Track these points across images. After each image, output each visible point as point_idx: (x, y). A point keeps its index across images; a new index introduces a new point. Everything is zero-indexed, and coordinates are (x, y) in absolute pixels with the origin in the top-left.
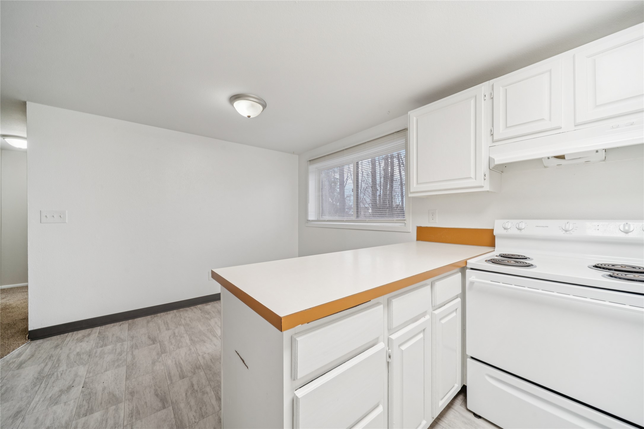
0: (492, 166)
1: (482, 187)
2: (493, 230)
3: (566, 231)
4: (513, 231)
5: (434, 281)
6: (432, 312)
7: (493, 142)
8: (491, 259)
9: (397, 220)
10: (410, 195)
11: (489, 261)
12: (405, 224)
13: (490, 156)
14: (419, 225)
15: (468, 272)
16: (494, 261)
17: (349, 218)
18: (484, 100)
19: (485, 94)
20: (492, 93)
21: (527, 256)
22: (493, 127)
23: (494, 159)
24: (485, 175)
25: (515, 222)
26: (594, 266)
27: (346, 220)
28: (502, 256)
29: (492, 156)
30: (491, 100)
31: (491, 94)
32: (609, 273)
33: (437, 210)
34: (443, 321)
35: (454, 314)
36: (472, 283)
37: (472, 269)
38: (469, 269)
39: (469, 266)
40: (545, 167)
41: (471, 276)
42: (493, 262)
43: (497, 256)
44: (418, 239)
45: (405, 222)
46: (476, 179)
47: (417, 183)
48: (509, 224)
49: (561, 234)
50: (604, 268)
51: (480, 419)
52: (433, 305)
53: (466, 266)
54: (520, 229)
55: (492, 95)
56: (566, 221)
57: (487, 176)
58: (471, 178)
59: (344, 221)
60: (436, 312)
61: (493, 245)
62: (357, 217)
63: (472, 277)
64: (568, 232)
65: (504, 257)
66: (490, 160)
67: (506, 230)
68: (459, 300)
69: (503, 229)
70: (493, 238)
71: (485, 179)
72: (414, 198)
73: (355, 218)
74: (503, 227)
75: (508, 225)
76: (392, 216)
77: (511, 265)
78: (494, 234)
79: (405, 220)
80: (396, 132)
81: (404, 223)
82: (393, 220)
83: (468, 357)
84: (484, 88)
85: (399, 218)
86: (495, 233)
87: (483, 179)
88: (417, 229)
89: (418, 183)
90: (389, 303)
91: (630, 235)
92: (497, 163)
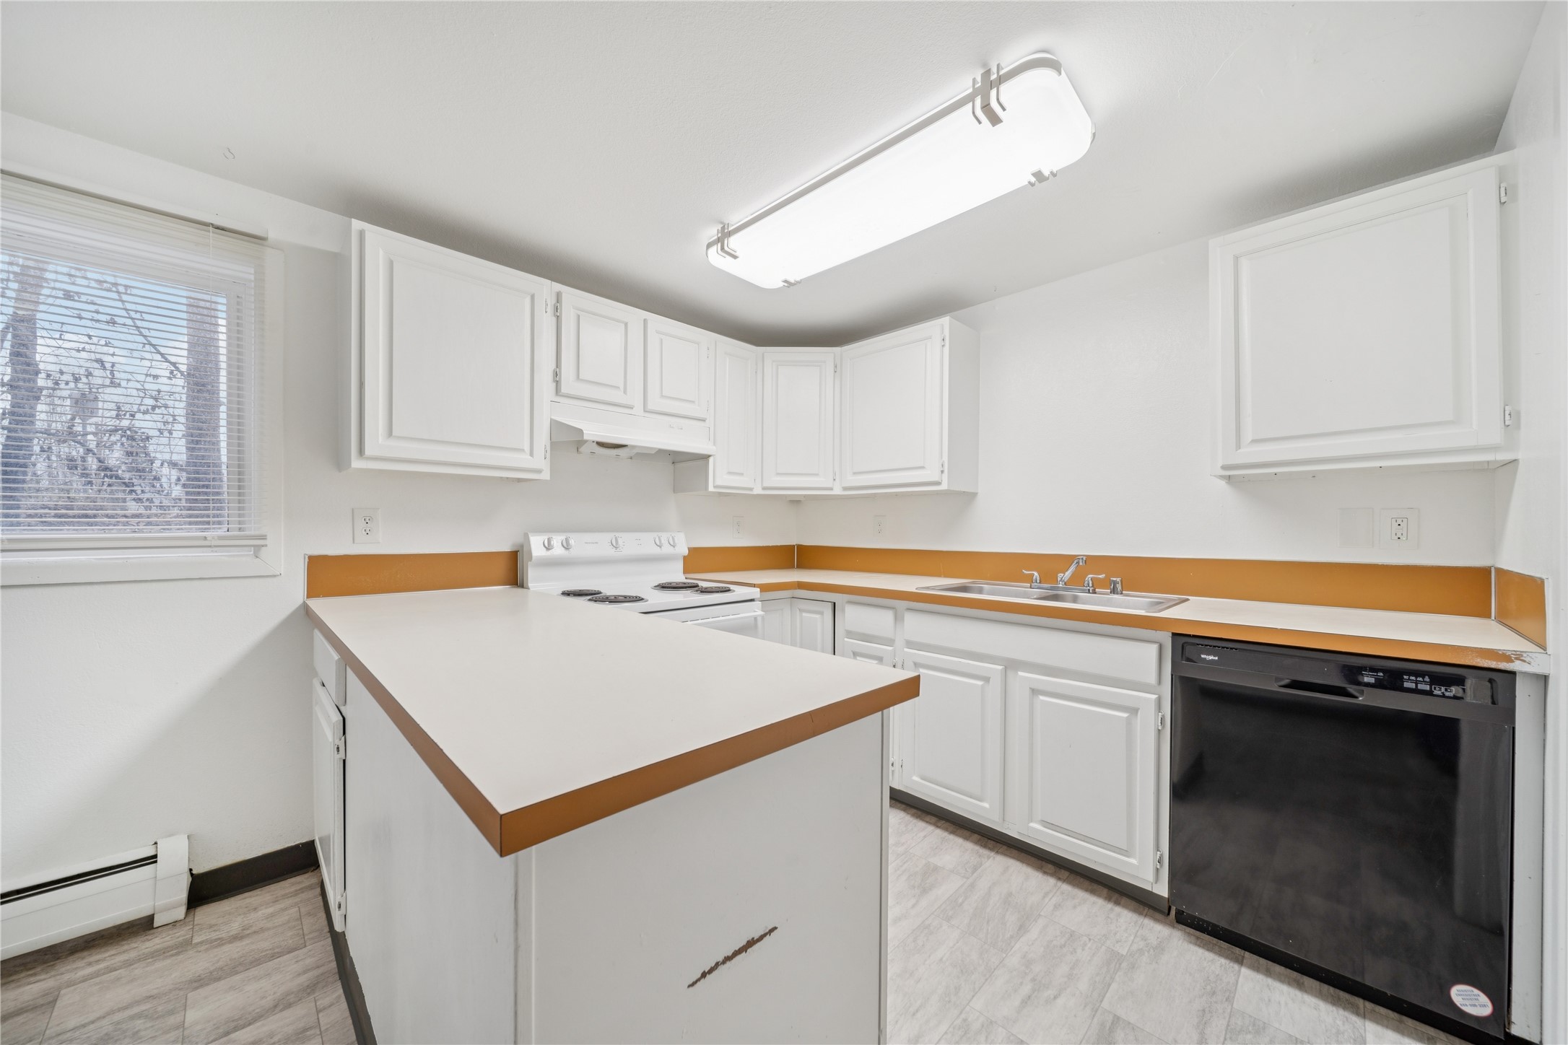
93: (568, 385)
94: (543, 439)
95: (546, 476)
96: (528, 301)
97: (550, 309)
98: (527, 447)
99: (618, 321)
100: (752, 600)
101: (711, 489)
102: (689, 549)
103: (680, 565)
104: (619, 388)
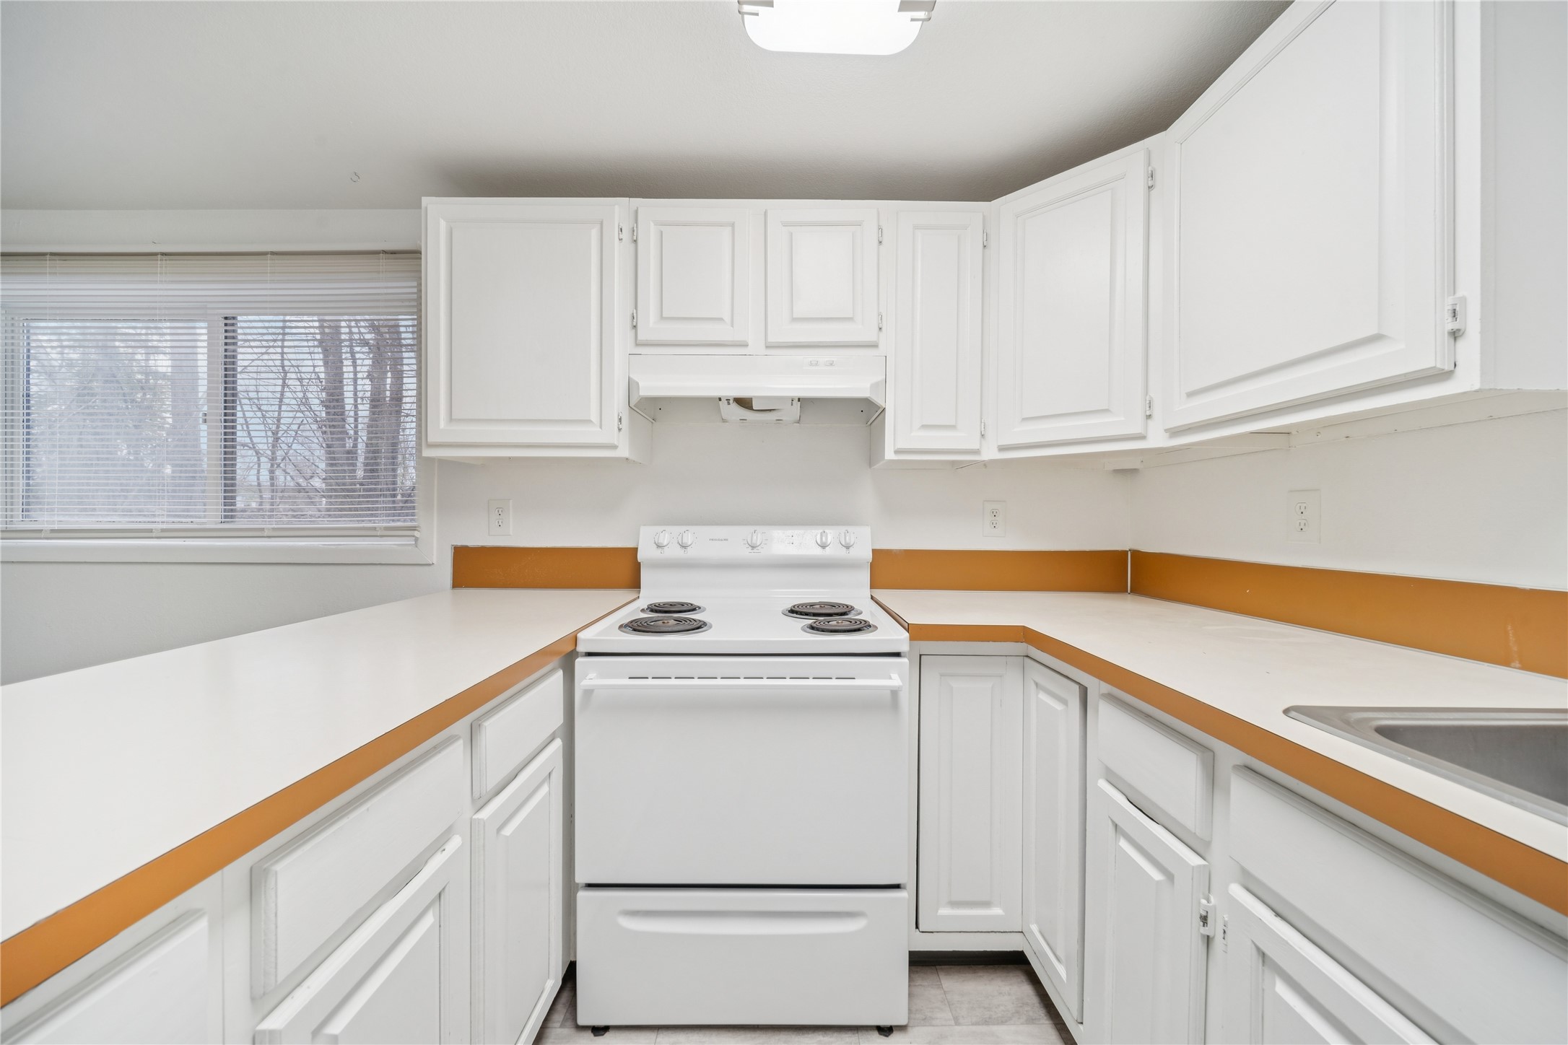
0: (634, 401)
1: (614, 447)
2: (635, 550)
3: (753, 547)
4: (673, 552)
5: (478, 719)
6: (471, 819)
7: (637, 344)
8: (632, 622)
9: (387, 529)
10: (427, 453)
11: (626, 626)
12: (416, 539)
13: (631, 376)
14: (459, 543)
15: (580, 662)
16: (637, 627)
17: (184, 520)
18: (620, 240)
19: (621, 224)
20: (635, 228)
21: (696, 603)
22: (636, 308)
23: (638, 384)
24: (620, 420)
25: (677, 530)
26: (789, 611)
27: (163, 530)
28: (652, 611)
29: (635, 377)
30: (633, 245)
31: (634, 231)
32: (810, 622)
33: (511, 501)
34: (508, 831)
35: (545, 789)
36: (589, 692)
37: (590, 654)
38: (582, 656)
39: (581, 648)
40: (724, 421)
41: (589, 674)
42: (635, 630)
43: (643, 610)
44: (456, 584)
45: (416, 533)
46: (601, 428)
47: (451, 419)
48: (668, 535)
49: (744, 553)
50: (801, 613)
51: (608, 1035)
52: (476, 795)
53: (575, 649)
54: (684, 547)
55: (635, 234)
56: (752, 528)
57: (625, 420)
58: (590, 421)
59: (154, 535)
60: (485, 814)
61: (635, 584)
62: (226, 517)
63: (591, 676)
64: (755, 550)
65: (656, 611)
66: (631, 386)
67: (660, 550)
68: (558, 744)
69: (656, 546)
70: (637, 567)
71: (620, 430)
72: (443, 462)
73: (216, 523)
74: (655, 543)
75: (664, 539)
76: (372, 515)
77: (670, 629)
78: (639, 561)
79: (414, 529)
80: (385, 252)
81: (414, 538)
82: (375, 529)
83: (580, 886)
84: (617, 209)
85: (398, 520)
86: (640, 557)
87: (616, 429)
88: (454, 553)
89: (453, 417)
90: (256, 884)
91: (828, 552)
92: (643, 393)
93: (651, 327)
94: (617, 403)
95: (624, 452)
96: (595, 232)
97: (626, 235)
98: (594, 417)
99: (721, 225)
100: (897, 655)
101: (889, 455)
102: (874, 551)
103: (865, 576)
104: (721, 319)
